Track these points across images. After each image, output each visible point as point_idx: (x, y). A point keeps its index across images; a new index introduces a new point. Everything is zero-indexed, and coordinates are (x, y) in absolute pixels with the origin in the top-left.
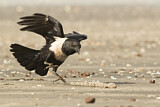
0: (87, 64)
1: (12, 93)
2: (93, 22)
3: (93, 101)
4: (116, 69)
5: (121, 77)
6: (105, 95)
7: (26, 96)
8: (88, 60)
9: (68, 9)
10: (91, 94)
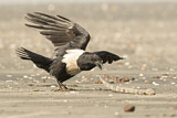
0: (126, 68)
1: (42, 100)
2: (133, 22)
3: (132, 110)
4: (159, 74)
5: (164, 83)
6: (147, 102)
7: (58, 104)
8: (127, 64)
9: (105, 8)
10: (130, 102)
